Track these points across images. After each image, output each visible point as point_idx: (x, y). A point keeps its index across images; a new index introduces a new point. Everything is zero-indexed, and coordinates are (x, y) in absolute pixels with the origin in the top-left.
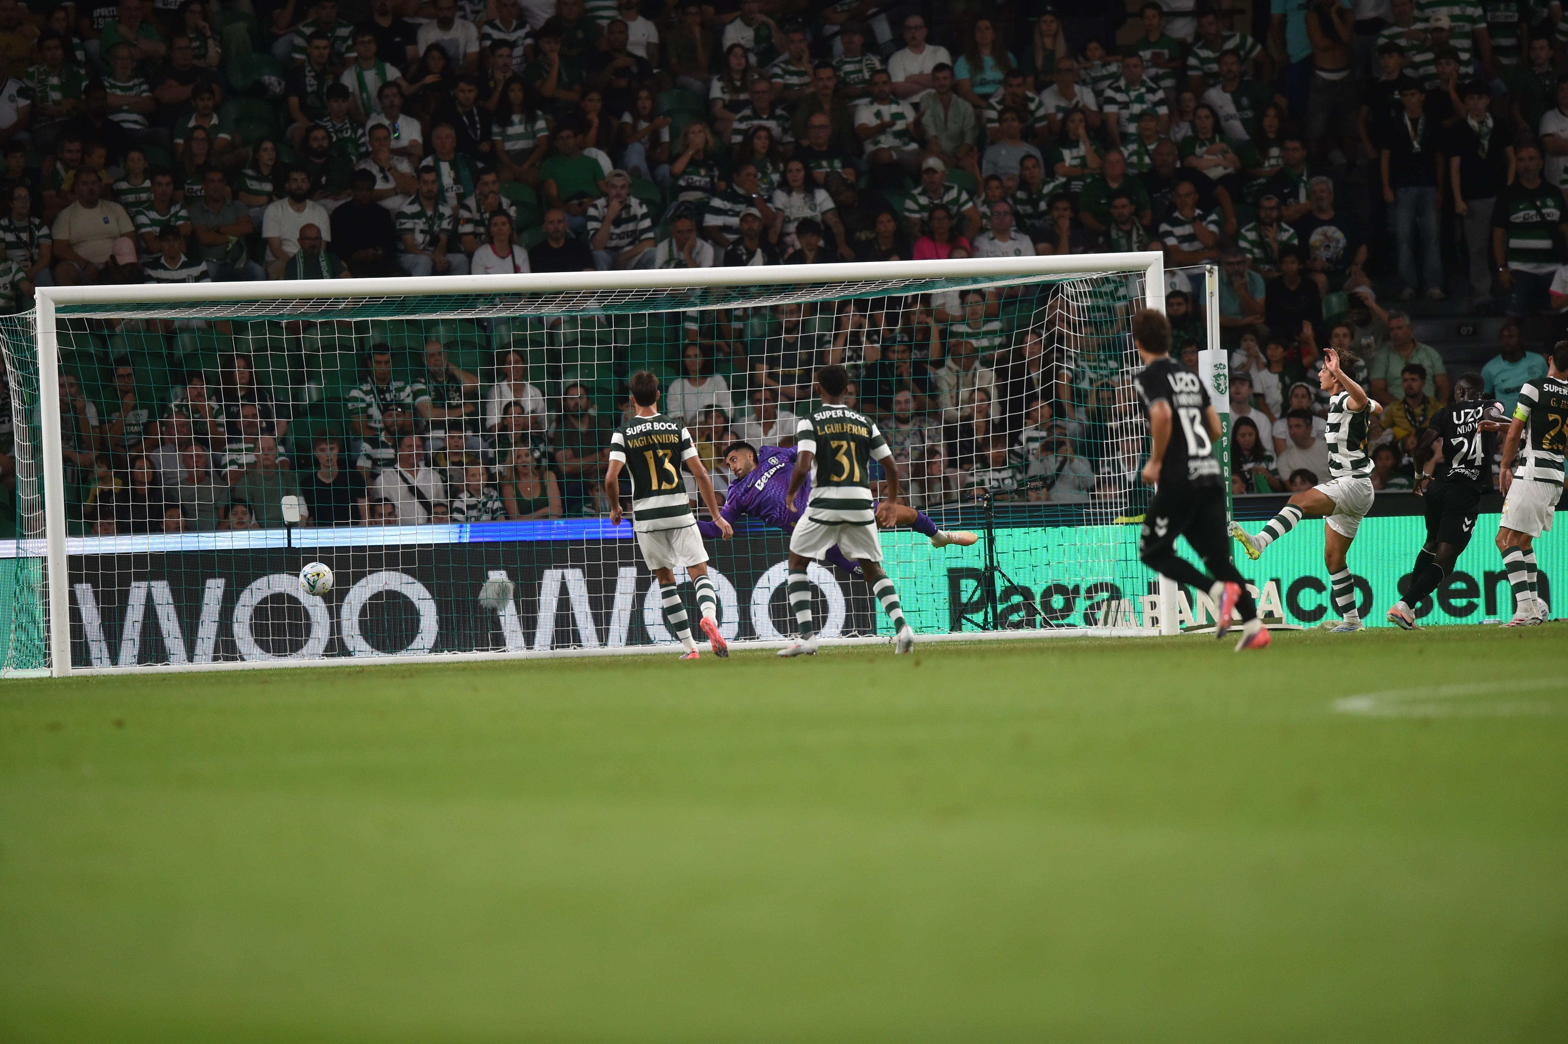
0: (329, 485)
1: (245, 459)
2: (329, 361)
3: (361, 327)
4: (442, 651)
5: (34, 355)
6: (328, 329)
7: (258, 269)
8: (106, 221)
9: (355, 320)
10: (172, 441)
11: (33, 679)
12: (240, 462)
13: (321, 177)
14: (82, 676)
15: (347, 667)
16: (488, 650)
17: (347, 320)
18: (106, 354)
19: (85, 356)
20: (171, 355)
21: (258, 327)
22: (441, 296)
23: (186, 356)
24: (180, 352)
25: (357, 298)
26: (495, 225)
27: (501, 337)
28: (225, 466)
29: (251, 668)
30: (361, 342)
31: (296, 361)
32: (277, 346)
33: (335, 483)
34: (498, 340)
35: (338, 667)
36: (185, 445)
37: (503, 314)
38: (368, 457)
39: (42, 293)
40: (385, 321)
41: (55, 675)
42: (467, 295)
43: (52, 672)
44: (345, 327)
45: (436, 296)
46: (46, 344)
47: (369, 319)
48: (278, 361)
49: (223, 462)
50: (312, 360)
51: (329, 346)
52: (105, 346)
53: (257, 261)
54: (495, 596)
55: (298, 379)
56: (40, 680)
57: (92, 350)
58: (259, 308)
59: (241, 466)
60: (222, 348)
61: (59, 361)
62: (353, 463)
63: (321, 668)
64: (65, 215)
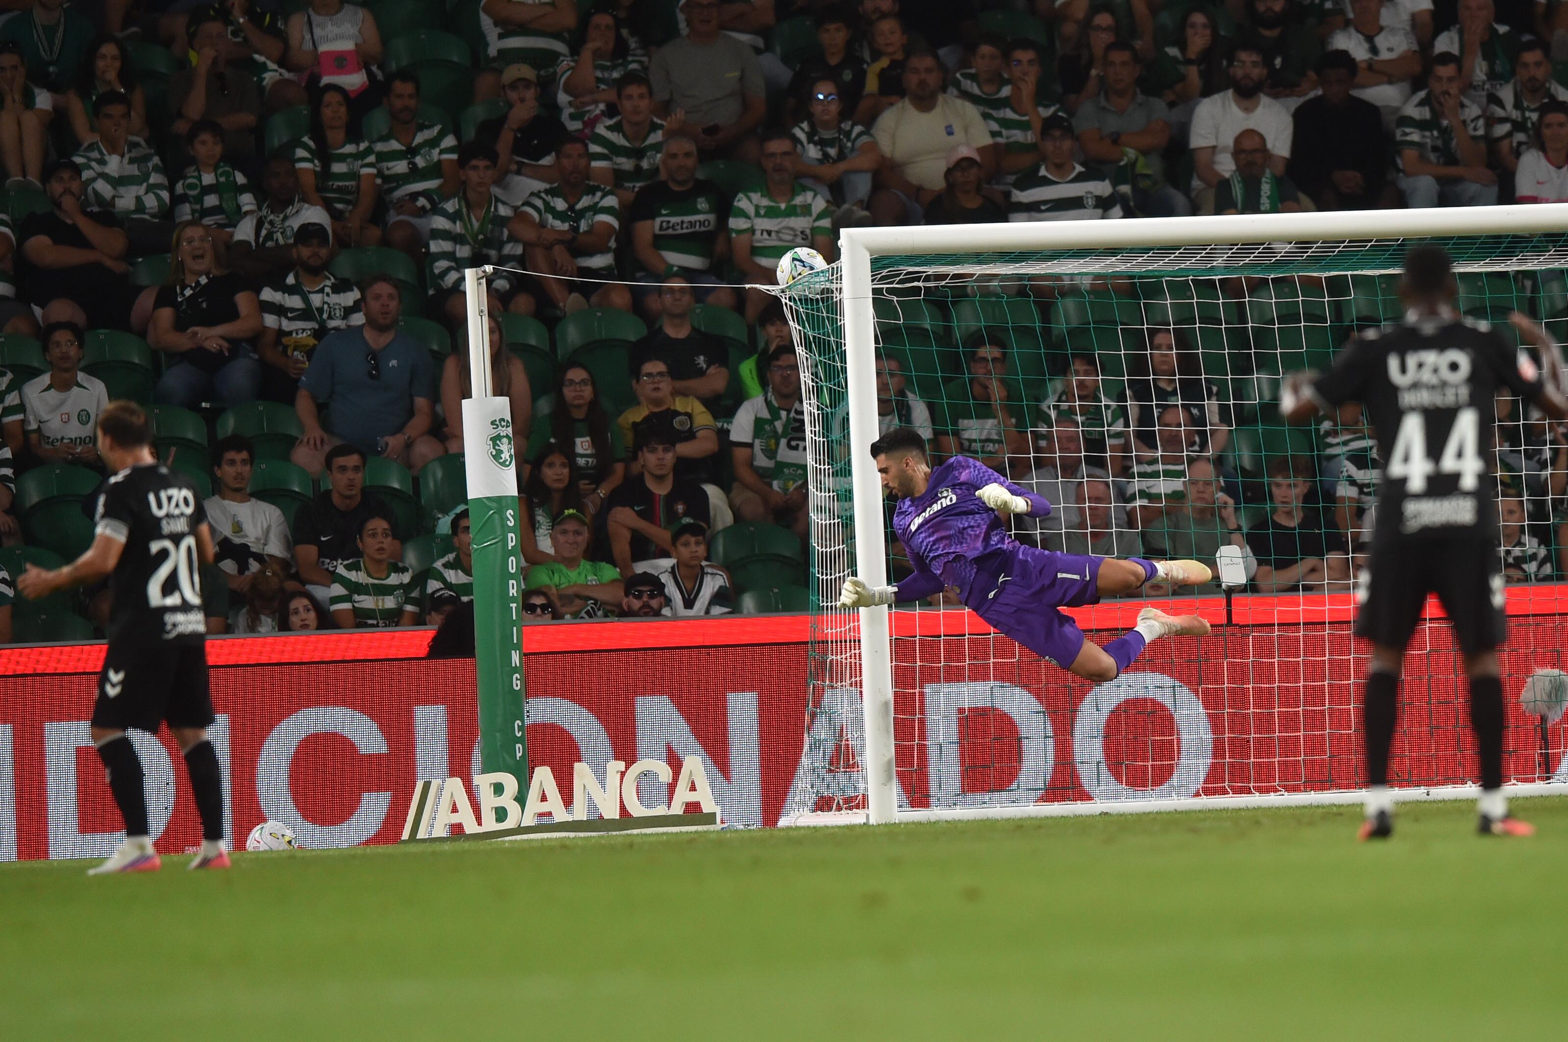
0: (1295, 529)
1: (1163, 486)
2: (1290, 338)
3: (1337, 286)
4: (1464, 782)
5: (839, 332)
6: (1286, 290)
7: (1180, 199)
8: (950, 132)
9: (1327, 274)
10: (1052, 462)
11: (839, 827)
12: (1154, 491)
13: (1274, 58)
14: (913, 823)
15: (1318, 807)
16: (1533, 780)
17: (1315, 274)
18: (948, 330)
19: (918, 334)
20: (1047, 332)
21: (1179, 289)
22: (1459, 238)
23: (1070, 332)
24: (1061, 325)
25: (1331, 242)
26: (1549, 125)
27: (1551, 299)
28: (1133, 498)
29: (1172, 809)
30: (1338, 309)
31: (1239, 338)
32: (1210, 317)
33: (1301, 526)
34: (1547, 305)
35: (1304, 807)
36: (1070, 468)
37: (1556, 265)
38: (1353, 482)
39: (850, 237)
40: (1372, 277)
41: (872, 821)
42: (1499, 237)
43: (868, 816)
44: (1312, 286)
45: (1451, 238)
46: (857, 314)
47: (1349, 273)
48: (1212, 338)
49: (1130, 492)
50: (1263, 337)
51: (1288, 315)
52: (947, 317)
53: (1177, 187)
54: (1545, 698)
55: (1242, 366)
56: (850, 828)
57: (927, 324)
58: (1183, 257)
59: (1156, 498)
60: (1125, 320)
61: (877, 341)
62: (1330, 496)
63: (1278, 808)
64: (887, 119)
